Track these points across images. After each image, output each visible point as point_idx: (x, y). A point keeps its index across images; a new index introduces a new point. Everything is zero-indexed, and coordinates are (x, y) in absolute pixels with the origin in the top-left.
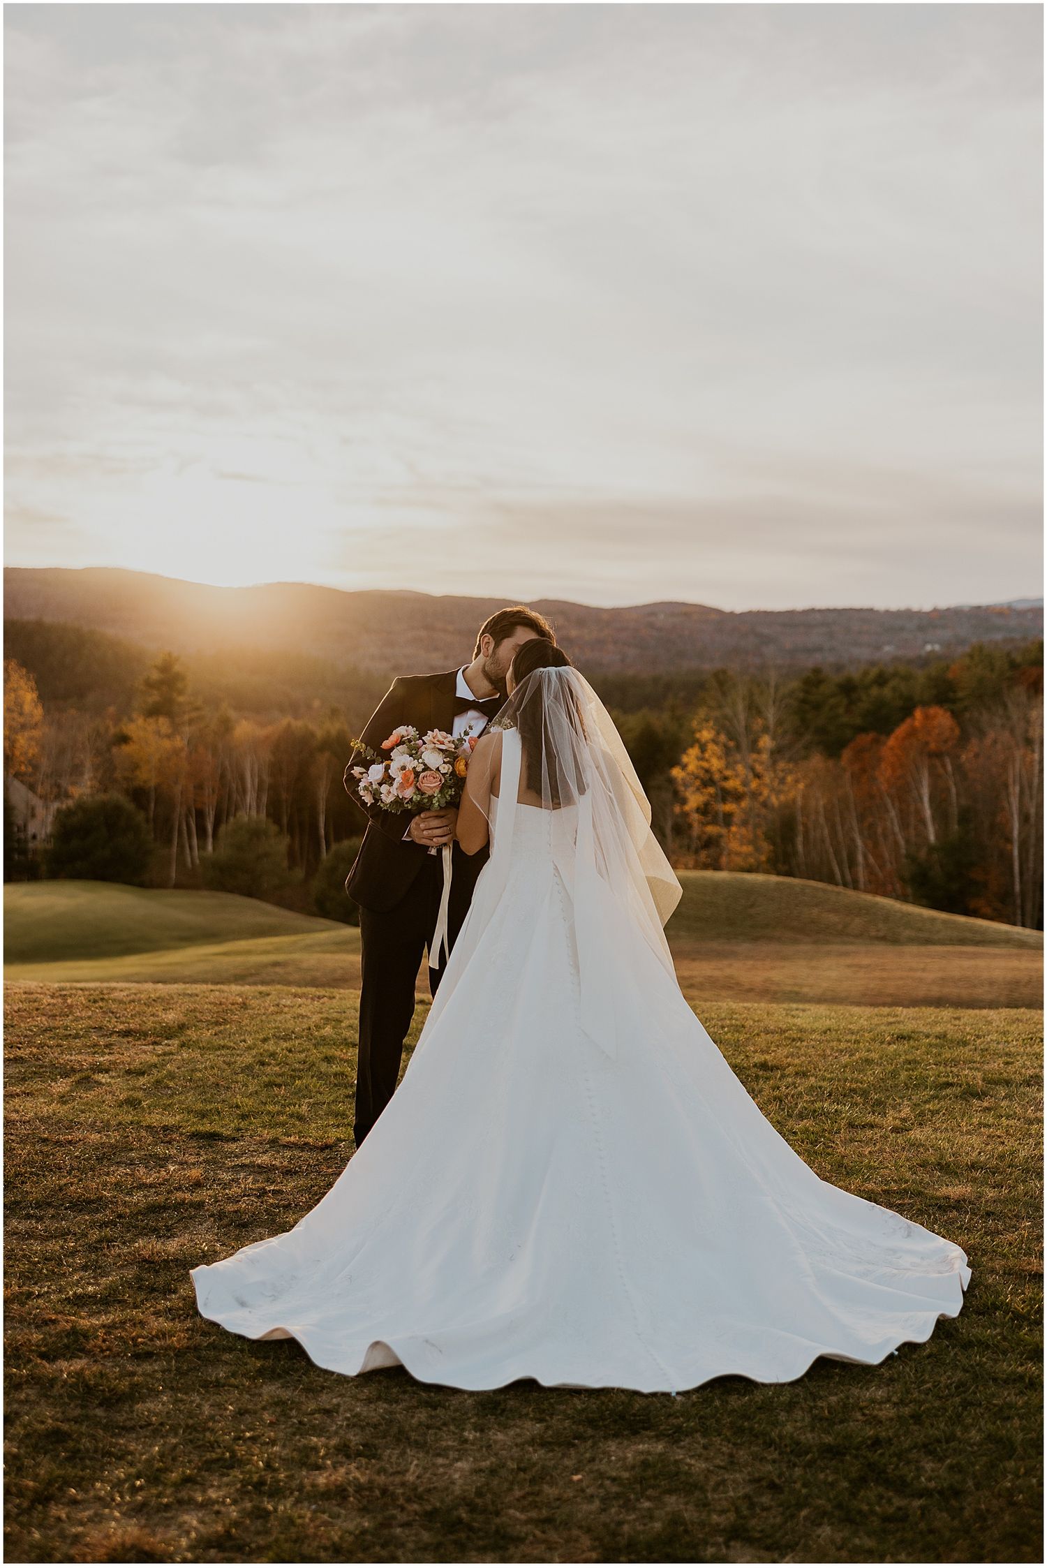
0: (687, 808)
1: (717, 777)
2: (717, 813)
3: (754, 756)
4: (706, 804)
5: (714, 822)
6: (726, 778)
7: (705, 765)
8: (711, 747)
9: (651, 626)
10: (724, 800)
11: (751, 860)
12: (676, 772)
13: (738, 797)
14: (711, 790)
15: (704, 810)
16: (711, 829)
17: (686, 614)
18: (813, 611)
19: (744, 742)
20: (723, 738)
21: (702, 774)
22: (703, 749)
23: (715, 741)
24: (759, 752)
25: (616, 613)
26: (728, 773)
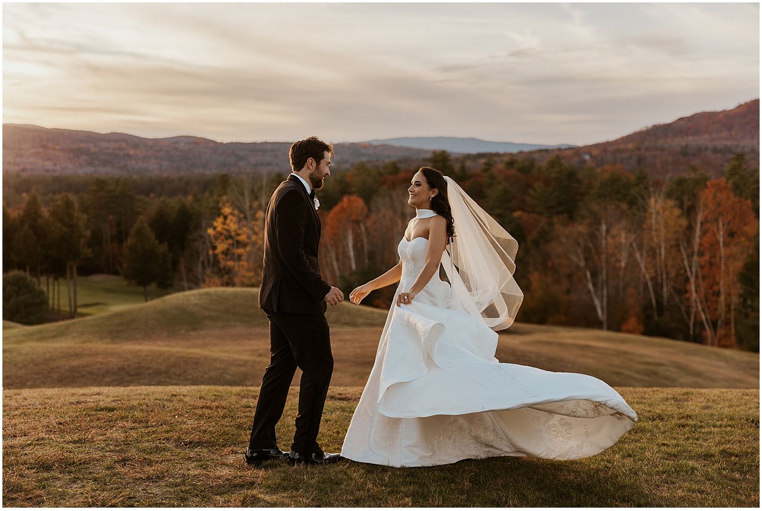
0: (217, 252)
1: (233, 234)
2: (233, 254)
3: (254, 222)
4: (228, 249)
5: (232, 259)
6: (238, 235)
7: (226, 227)
8: (230, 217)
9: (176, 149)
10: (237, 247)
11: (253, 280)
12: (210, 231)
13: (244, 245)
14: (230, 241)
15: (226, 253)
16: (230, 263)
17: (196, 143)
18: (266, 143)
19: (248, 214)
20: (236, 212)
21: (225, 232)
22: (225, 218)
23: (232, 214)
24: (256, 220)
25: (156, 141)
26: (239, 232)
